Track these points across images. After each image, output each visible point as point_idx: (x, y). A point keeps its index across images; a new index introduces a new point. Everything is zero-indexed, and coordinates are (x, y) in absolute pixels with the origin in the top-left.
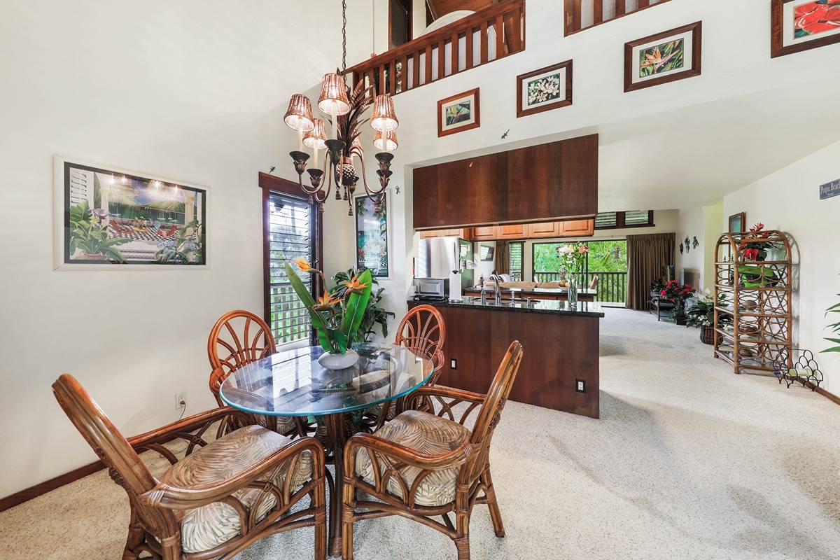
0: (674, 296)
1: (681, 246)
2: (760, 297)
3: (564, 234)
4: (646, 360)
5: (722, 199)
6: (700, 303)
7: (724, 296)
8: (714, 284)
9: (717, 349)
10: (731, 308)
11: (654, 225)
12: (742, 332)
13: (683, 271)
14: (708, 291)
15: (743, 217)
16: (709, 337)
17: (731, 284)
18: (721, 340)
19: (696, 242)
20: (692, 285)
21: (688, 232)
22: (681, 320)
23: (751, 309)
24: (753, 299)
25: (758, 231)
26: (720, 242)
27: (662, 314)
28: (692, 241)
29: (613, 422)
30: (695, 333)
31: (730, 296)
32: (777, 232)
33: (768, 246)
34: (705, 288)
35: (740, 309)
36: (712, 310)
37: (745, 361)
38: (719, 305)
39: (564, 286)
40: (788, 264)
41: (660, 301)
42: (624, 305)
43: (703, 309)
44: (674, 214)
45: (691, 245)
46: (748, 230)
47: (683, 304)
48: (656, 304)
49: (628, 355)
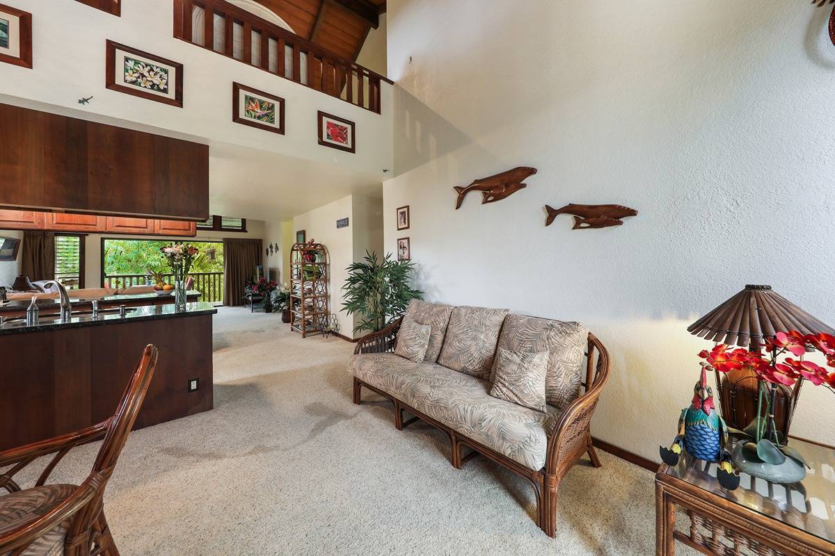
0: (263, 290)
1: (267, 250)
2: (313, 286)
3: (161, 232)
4: (247, 346)
5: (292, 219)
6: (281, 293)
7: (295, 287)
8: (290, 279)
9: (292, 325)
10: (299, 294)
11: (246, 232)
12: (305, 309)
13: (268, 270)
14: (286, 284)
15: (303, 233)
16: (288, 318)
17: (299, 278)
18: (294, 318)
19: (277, 248)
20: (275, 280)
21: (272, 239)
22: (269, 309)
23: (310, 294)
24: (310, 287)
25: (311, 244)
26: (293, 250)
27: (254, 306)
28: (274, 247)
29: (226, 405)
30: (278, 316)
31: (298, 286)
32: (320, 245)
33: (317, 254)
34: (284, 282)
35: (304, 294)
36: (289, 298)
37: (308, 328)
38: (293, 293)
39: (162, 289)
40: (325, 264)
41: (254, 295)
42: (221, 303)
43: (284, 298)
44: (261, 224)
45: (274, 250)
46: (307, 242)
47: (269, 296)
48: (250, 298)
49: (232, 346)
